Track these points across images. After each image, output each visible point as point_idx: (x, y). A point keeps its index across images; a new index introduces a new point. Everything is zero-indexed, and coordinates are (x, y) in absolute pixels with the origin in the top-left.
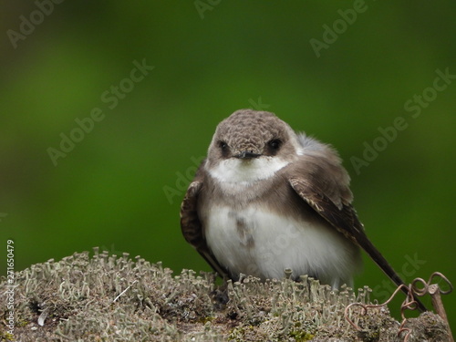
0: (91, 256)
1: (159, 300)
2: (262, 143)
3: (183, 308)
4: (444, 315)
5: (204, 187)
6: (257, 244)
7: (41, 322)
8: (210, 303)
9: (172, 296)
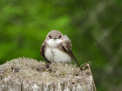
0: (22, 58)
1: (36, 67)
2: (58, 36)
3: (40, 68)
4: (90, 70)
5: (45, 45)
6: (55, 56)
7: (13, 71)
8: (45, 67)
9: (38, 66)
